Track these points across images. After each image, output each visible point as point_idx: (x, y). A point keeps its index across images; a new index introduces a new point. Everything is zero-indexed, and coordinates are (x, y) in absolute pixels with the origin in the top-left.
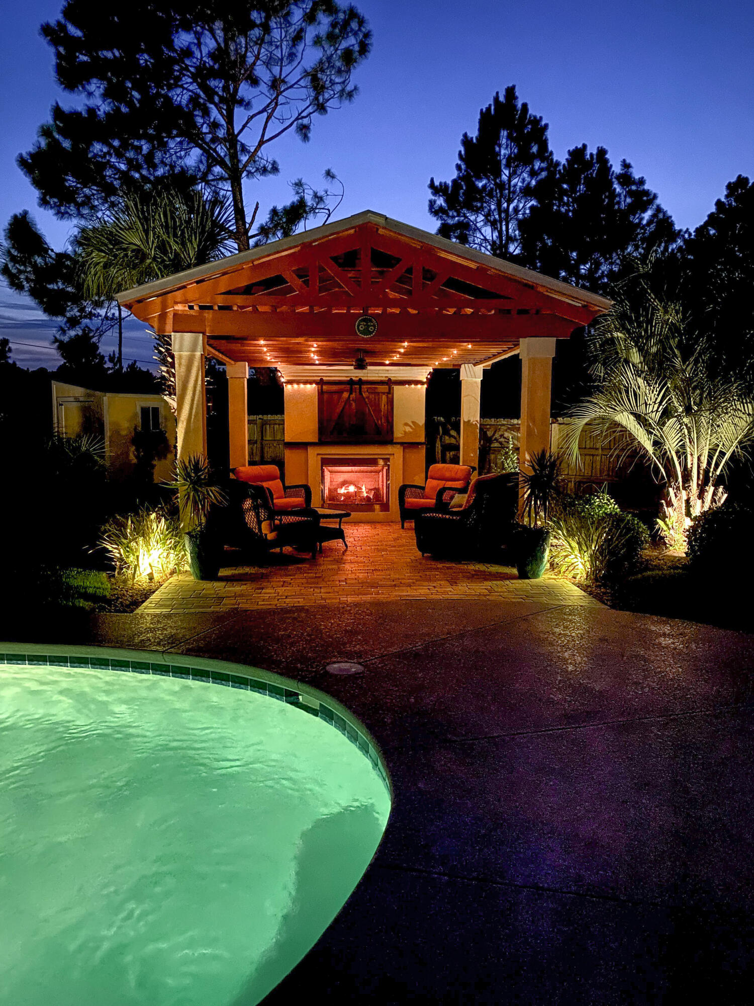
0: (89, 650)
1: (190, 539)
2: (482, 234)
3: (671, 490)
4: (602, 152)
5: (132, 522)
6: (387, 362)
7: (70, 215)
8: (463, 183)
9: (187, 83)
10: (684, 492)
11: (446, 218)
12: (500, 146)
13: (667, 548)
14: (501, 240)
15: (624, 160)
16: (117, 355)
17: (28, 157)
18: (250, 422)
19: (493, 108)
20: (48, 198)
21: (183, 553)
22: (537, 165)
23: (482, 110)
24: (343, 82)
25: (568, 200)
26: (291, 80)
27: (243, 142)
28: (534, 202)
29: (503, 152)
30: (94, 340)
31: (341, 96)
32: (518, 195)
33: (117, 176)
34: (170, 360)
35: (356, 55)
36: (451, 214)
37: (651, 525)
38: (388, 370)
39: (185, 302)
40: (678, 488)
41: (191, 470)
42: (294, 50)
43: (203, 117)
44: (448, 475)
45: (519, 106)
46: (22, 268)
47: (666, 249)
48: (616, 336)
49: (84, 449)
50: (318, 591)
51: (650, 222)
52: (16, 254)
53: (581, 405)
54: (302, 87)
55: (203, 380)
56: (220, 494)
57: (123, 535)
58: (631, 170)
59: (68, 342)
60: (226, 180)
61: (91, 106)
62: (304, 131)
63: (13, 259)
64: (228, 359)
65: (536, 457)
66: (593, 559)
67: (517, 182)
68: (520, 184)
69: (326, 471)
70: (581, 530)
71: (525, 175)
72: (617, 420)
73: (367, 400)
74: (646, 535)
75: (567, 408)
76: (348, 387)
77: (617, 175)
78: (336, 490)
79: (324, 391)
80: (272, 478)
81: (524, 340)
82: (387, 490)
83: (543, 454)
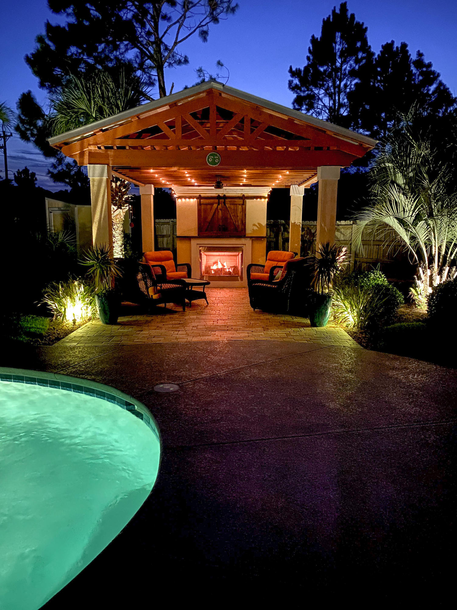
1: (98, 298)
2: (322, 102)
3: (420, 269)
4: (404, 46)
5: (62, 287)
6: (241, 184)
7: (58, 92)
8: (311, 69)
9: (129, 6)
10: (429, 271)
11: (299, 92)
12: (336, 43)
13: (416, 307)
14: (335, 106)
15: (419, 51)
17: (31, 56)
18: (155, 223)
19: (331, 17)
20: (44, 83)
21: (95, 307)
22: (360, 55)
23: (324, 19)
24: (229, 1)
25: (381, 78)
27: (166, 43)
28: (356, 81)
29: (337, 47)
31: (227, 11)
32: (347, 76)
36: (303, 89)
37: (406, 292)
38: (242, 189)
39: (95, 144)
40: (425, 268)
43: (141, 29)
44: (280, 258)
45: (349, 16)
46: (28, 127)
47: (446, 110)
48: (387, 165)
49: (60, 240)
50: (176, 333)
51: (434, 93)
52: (24, 118)
53: (362, 212)
54: (202, 5)
55: (108, 193)
57: (57, 295)
58: (423, 57)
59: (57, 174)
60: (154, 68)
61: (70, 22)
62: (204, 35)
63: (22, 121)
65: (323, 247)
66: (360, 315)
67: (347, 67)
68: (348, 68)
69: (203, 254)
70: (353, 296)
71: (352, 62)
72: (387, 222)
73: (229, 209)
74: (401, 298)
75: (354, 214)
76: (217, 201)
77: (414, 61)
78: (209, 267)
79: (201, 203)
80: (168, 259)
81: (319, 169)
82: (242, 269)
83: (328, 245)
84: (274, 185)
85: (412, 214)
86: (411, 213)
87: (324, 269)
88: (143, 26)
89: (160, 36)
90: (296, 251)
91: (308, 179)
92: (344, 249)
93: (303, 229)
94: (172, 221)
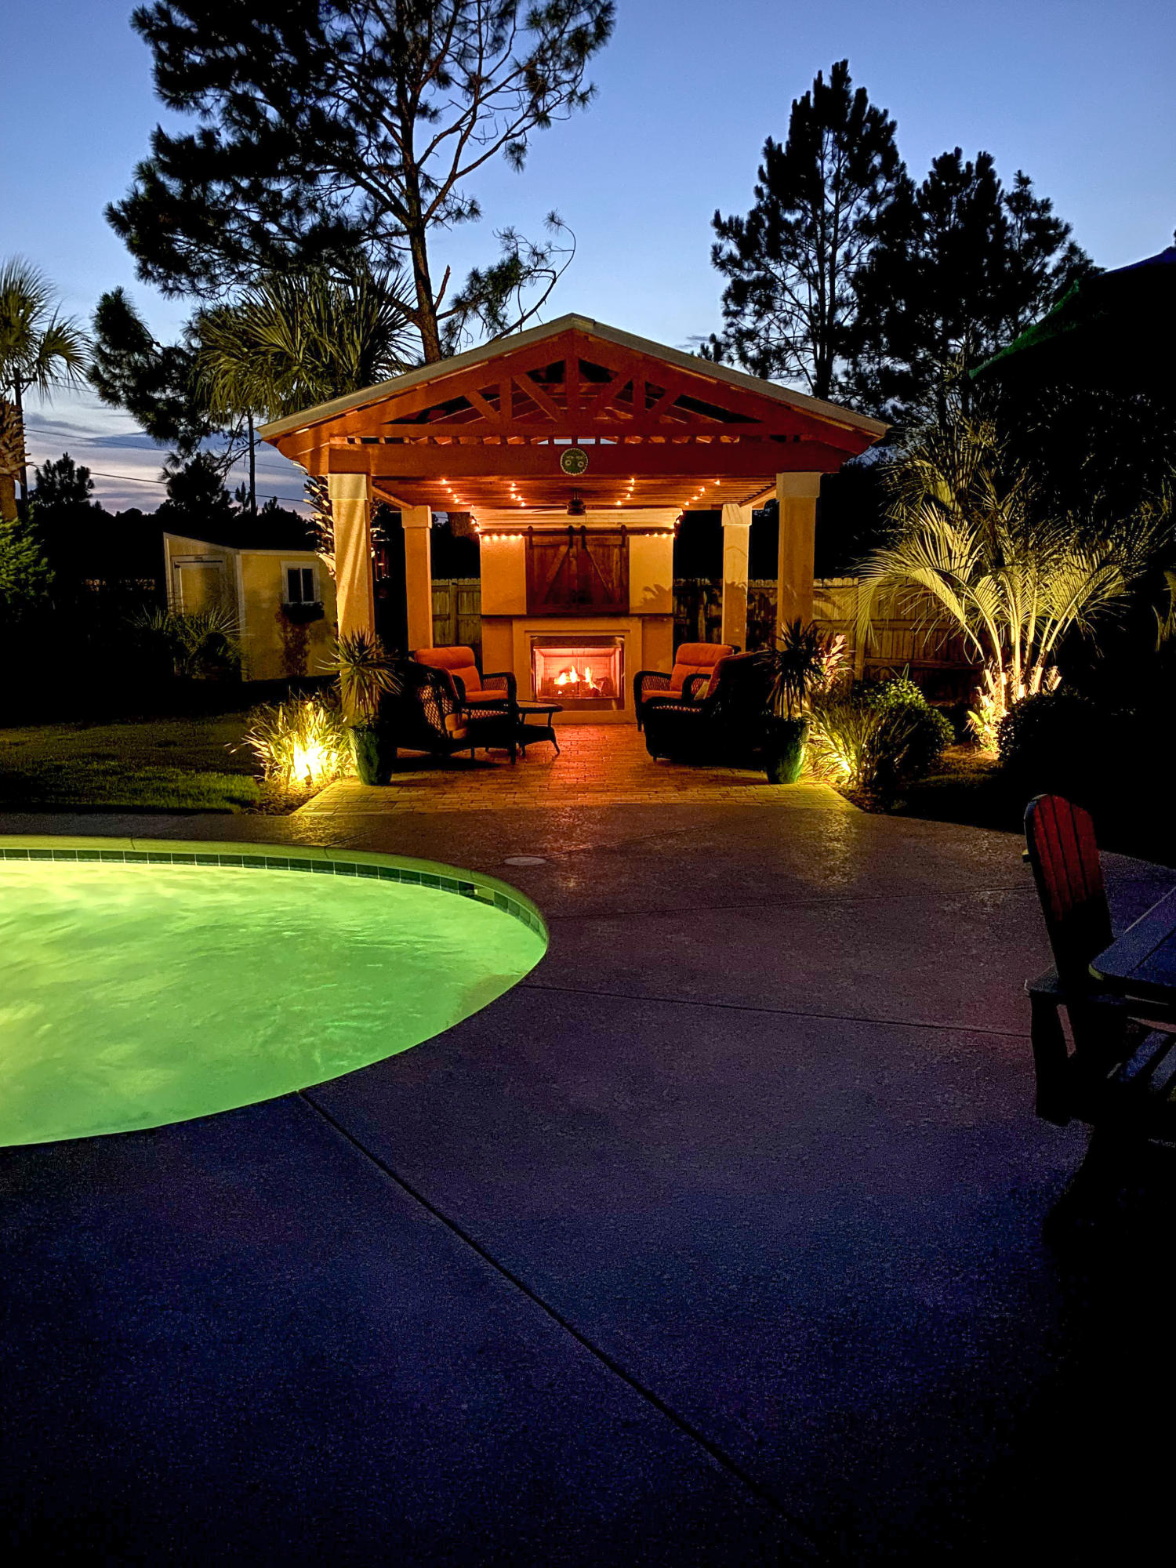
0: (241, 847)
1: (356, 734)
2: (793, 296)
3: (987, 672)
4: (985, 160)
5: (284, 714)
6: (619, 503)
7: (181, 291)
8: (764, 217)
9: (343, 89)
10: (1003, 676)
11: (738, 273)
12: (823, 157)
13: (980, 749)
14: (823, 305)
15: (1020, 173)
16: (248, 490)
17: (120, 208)
18: (435, 589)
19: (812, 97)
20: (150, 267)
21: (347, 752)
22: (881, 185)
23: (795, 101)
24: (574, 80)
25: (931, 238)
26: (499, 78)
27: (428, 173)
28: (873, 245)
29: (827, 166)
30: (219, 472)
31: (570, 101)
32: (850, 235)
33: (245, 231)
34: (326, 503)
35: (590, 39)
36: (746, 265)
37: (959, 719)
38: (621, 514)
39: (343, 434)
40: (997, 670)
41: (355, 647)
42: (502, 33)
43: (368, 137)
44: (702, 658)
45: (853, 94)
46: (117, 371)
48: (919, 464)
49: (212, 627)
50: (512, 795)
51: (1057, 271)
52: (108, 351)
53: (869, 558)
54: (513, 90)
55: (367, 530)
56: (393, 680)
57: (273, 729)
58: (1029, 187)
59: (182, 475)
60: (402, 234)
61: (207, 130)
62: (516, 152)
63: (105, 359)
64: (401, 503)
65: (789, 627)
66: (861, 758)
67: (849, 215)
68: (853, 217)
69: (537, 653)
70: (849, 722)
71: (860, 202)
72: (919, 578)
73: (593, 556)
74: (948, 730)
75: (853, 563)
76: (566, 538)
77: (1009, 197)
78: (551, 680)
79: (534, 543)
80: (462, 664)
81: (780, 477)
82: (622, 680)
83: (798, 623)
84: (687, 504)
85: (967, 562)
86: (964, 560)
87: (792, 672)
88: (373, 130)
89: (417, 159)
90: (737, 644)
91: (759, 493)
92: (839, 639)
93: (751, 598)
94: (453, 584)
